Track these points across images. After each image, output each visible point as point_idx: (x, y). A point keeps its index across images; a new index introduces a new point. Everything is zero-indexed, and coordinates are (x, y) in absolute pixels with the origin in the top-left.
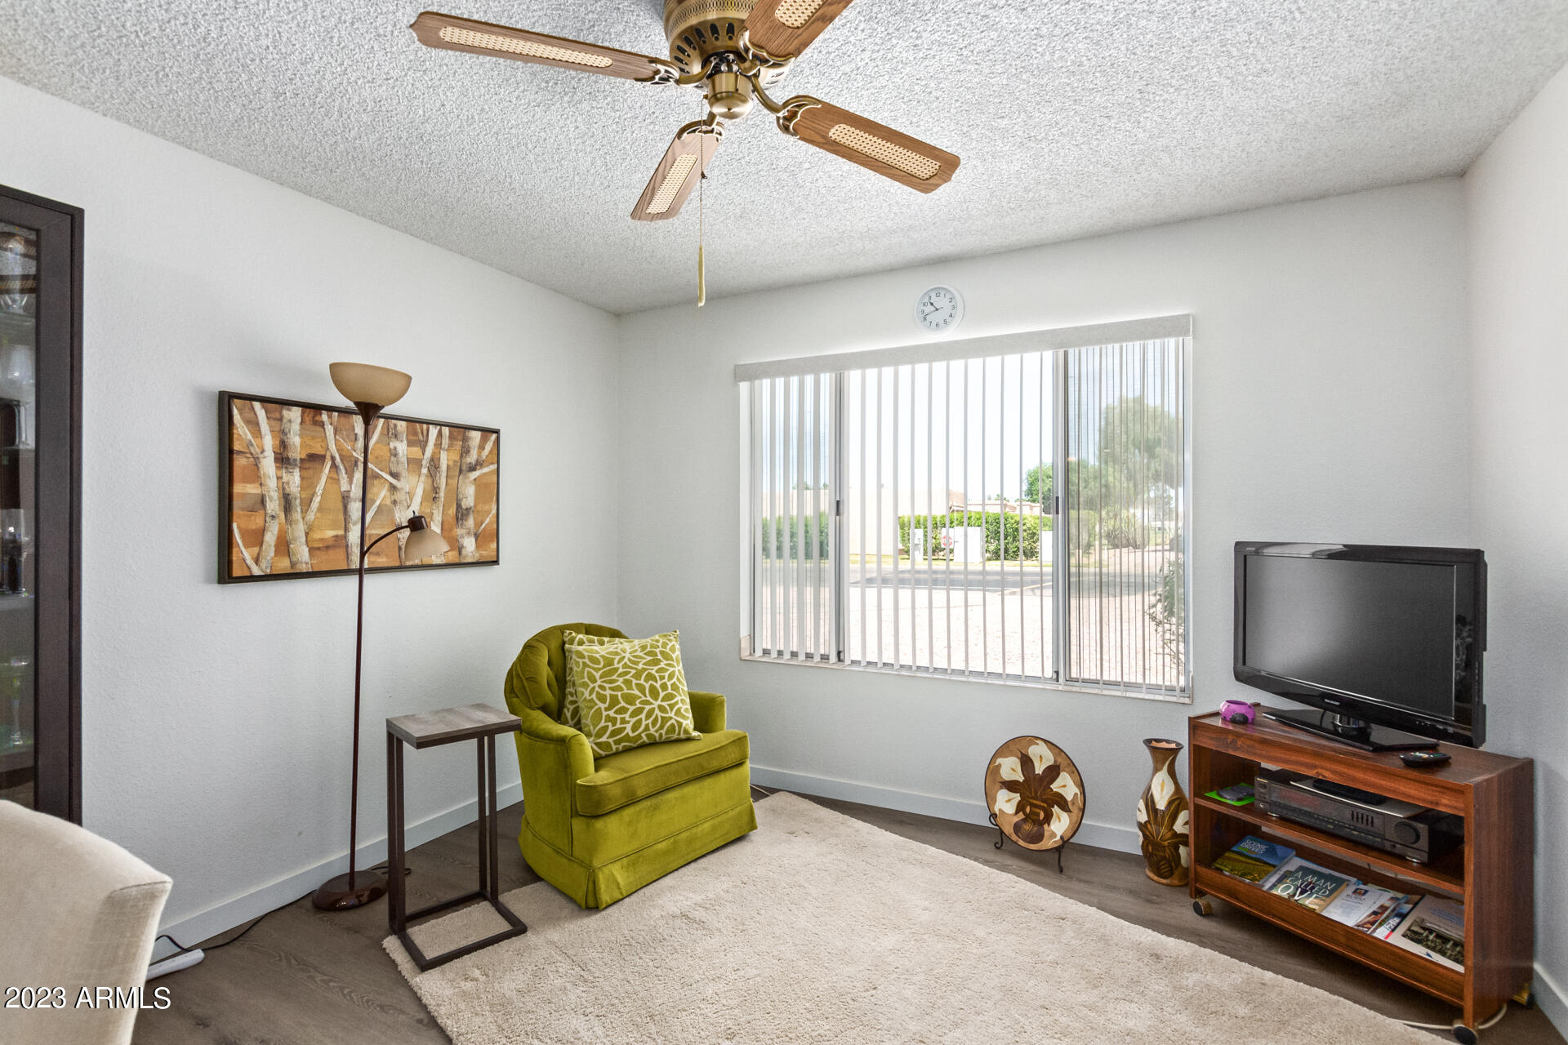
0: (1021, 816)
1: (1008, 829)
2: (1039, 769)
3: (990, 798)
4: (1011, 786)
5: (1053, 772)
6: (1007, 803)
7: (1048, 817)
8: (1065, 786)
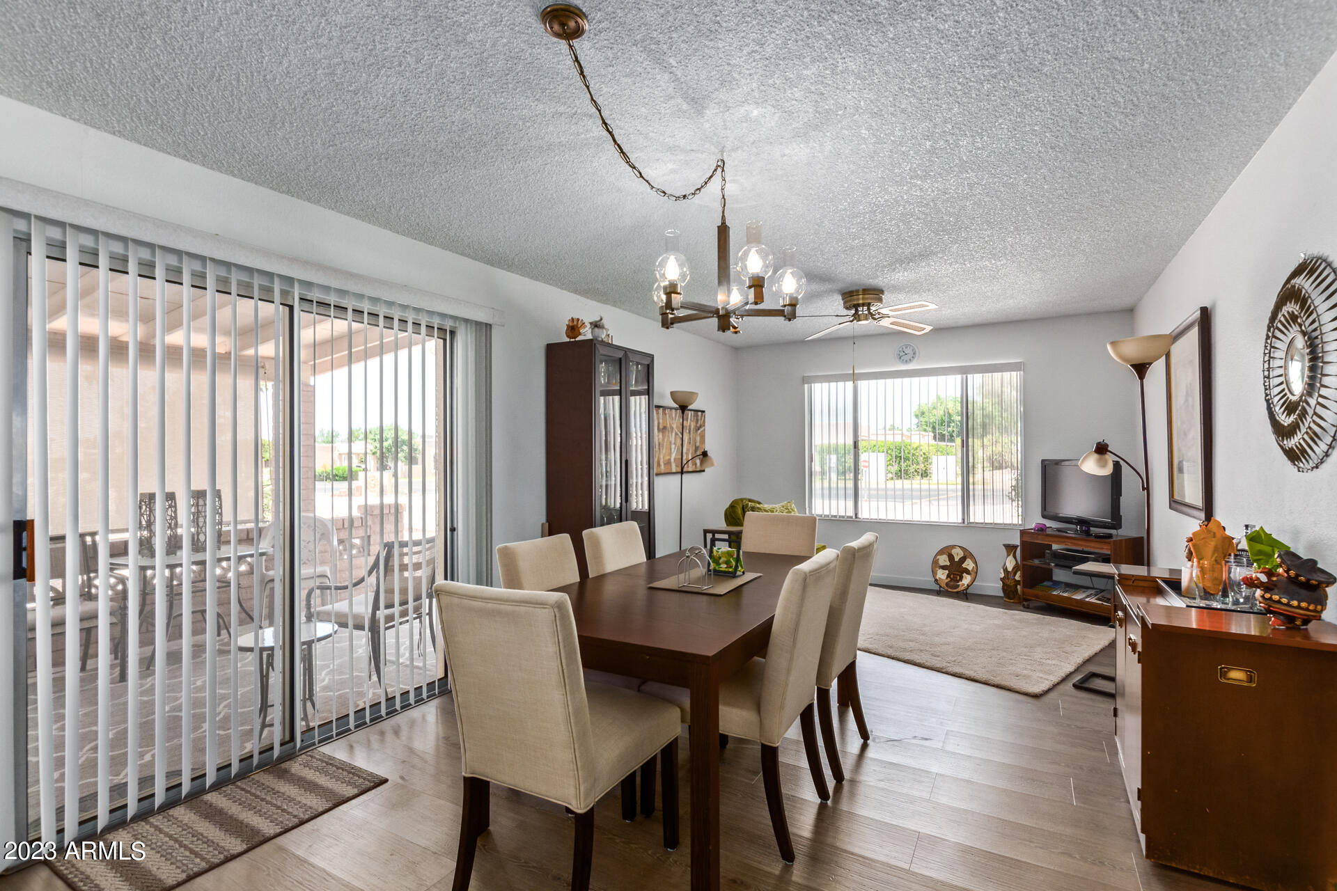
0: (949, 579)
1: (943, 585)
2: (957, 559)
3: (934, 573)
4: (944, 568)
5: (963, 559)
6: (942, 575)
7: (961, 579)
8: (969, 564)
